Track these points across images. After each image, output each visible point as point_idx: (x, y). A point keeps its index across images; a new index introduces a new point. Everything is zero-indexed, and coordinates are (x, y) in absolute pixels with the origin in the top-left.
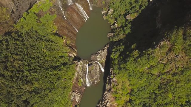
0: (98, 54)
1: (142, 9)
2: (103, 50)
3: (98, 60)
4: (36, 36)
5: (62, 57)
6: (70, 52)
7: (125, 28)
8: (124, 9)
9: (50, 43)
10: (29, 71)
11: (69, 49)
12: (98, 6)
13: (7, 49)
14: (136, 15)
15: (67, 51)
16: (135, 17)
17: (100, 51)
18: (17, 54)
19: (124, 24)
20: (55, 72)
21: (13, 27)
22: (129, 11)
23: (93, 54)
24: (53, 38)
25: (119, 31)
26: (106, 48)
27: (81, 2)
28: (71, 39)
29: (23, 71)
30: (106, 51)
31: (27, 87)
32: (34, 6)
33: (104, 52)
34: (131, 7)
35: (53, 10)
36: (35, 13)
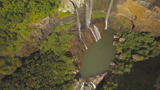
0: (95, 78)
1: (151, 56)
2: (101, 76)
3: (94, 82)
5: (67, 75)
6: (74, 71)
7: (127, 66)
8: (135, 45)
9: (61, 63)
11: (75, 68)
12: (113, 28)
14: (141, 58)
15: (72, 70)
16: (140, 60)
17: (98, 76)
18: (34, 76)
19: (127, 60)
21: (37, 48)
22: (137, 50)
23: (91, 76)
25: (121, 65)
26: (103, 75)
27: (98, 25)
30: (102, 78)
33: (100, 78)
34: (141, 47)
35: (72, 29)
36: (56, 33)
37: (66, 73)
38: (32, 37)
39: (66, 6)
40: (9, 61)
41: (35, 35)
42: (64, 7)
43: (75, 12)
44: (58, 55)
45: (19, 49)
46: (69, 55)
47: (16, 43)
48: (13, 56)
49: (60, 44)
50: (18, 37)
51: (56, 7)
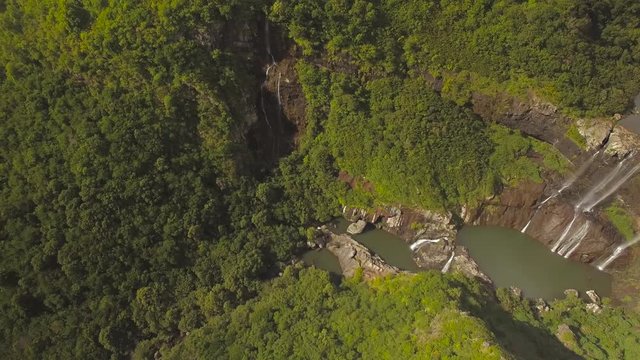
0: (469, 258)
2: (478, 269)
3: (456, 258)
4: (483, 151)
5: (457, 192)
6: (467, 208)
9: (477, 172)
10: (429, 145)
11: (473, 208)
12: (614, 287)
13: (453, 118)
15: (469, 203)
17: (474, 263)
18: (448, 129)
20: (429, 177)
21: (491, 121)
23: (467, 250)
24: (489, 177)
26: (482, 274)
28: (500, 216)
29: (427, 138)
30: (475, 273)
31: (407, 144)
32: (543, 144)
33: (473, 269)
35: (553, 177)
36: (531, 146)
37: (461, 189)
38: (511, 102)
39: (591, 129)
40: (465, 86)
41: (515, 104)
42: (588, 127)
43: (592, 152)
44: (490, 163)
45: (487, 92)
46: (498, 187)
47: (494, 84)
48: (473, 88)
49: (512, 161)
50: (505, 83)
51: (579, 112)
